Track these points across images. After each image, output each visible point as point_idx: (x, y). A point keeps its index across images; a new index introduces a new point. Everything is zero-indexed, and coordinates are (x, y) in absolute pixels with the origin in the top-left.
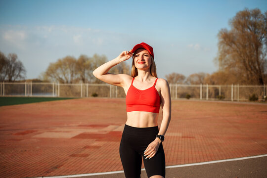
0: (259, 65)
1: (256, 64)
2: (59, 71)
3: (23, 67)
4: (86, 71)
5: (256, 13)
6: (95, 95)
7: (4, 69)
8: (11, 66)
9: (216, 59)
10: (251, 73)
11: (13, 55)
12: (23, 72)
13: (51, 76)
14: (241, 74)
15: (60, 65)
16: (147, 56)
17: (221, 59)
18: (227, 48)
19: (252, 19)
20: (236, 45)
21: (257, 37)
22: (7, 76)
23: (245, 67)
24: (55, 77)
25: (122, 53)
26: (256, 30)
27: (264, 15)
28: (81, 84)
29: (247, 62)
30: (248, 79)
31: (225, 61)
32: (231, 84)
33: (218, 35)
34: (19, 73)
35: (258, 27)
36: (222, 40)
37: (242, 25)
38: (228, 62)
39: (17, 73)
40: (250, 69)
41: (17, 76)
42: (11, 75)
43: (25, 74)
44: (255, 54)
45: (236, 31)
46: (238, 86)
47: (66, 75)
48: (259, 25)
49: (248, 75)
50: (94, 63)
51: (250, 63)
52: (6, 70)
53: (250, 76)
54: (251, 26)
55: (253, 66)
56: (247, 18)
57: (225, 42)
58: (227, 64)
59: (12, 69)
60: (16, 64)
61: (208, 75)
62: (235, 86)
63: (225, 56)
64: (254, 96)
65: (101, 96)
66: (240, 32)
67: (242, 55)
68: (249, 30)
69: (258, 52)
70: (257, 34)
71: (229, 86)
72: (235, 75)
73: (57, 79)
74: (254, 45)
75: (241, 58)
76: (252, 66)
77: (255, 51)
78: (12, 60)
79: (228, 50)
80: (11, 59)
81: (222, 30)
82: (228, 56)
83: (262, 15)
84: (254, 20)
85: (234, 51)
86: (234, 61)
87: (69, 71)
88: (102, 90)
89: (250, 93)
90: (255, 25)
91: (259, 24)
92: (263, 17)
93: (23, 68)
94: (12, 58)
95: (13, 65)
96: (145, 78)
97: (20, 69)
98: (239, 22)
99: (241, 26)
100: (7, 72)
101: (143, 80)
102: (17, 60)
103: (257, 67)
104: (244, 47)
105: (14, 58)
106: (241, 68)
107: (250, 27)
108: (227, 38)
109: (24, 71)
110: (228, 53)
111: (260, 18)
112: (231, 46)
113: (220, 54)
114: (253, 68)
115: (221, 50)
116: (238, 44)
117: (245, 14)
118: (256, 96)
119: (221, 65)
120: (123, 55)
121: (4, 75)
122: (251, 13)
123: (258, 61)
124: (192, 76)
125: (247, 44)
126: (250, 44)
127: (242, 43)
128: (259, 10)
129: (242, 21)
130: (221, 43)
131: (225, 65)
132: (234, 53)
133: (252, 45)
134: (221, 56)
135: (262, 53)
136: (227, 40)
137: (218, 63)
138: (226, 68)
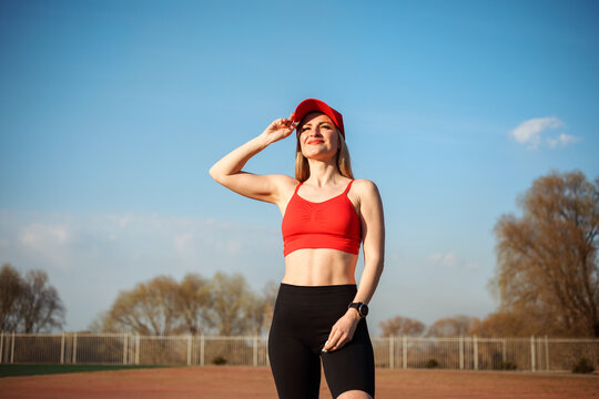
0: (591, 295)
1: (584, 292)
2: (139, 309)
3: (58, 299)
4: (200, 310)
5: (577, 181)
6: (220, 361)
7: (17, 305)
8: (32, 298)
9: (492, 283)
10: (574, 314)
11: (39, 273)
12: (57, 311)
13: (121, 321)
14: (550, 315)
15: (143, 296)
16: (328, 128)
17: (503, 282)
18: (517, 256)
19: (567, 192)
20: (538, 251)
21: (581, 233)
22: (23, 321)
23: (559, 301)
24: (130, 323)
25: (273, 124)
26: (580, 218)
27: (594, 184)
28: (188, 337)
29: (563, 288)
30: (568, 326)
31: (514, 287)
32: (529, 336)
33: (496, 228)
34: (49, 315)
35: (582, 210)
36: (503, 239)
37: (547, 206)
38: (521, 289)
39: (44, 313)
40: (571, 305)
41: (45, 321)
42: (31, 318)
43: (63, 316)
44: (579, 268)
45: (534, 220)
46: (546, 340)
47: (155, 319)
48: (584, 207)
49: (567, 318)
50: (217, 293)
51: (571, 292)
52: (20, 307)
53: (571, 320)
54: (568, 209)
55: (578, 297)
56: (556, 191)
57: (512, 244)
58: (519, 293)
59: (34, 305)
60: (43, 294)
61: (477, 321)
62: (539, 340)
63: (513, 275)
64: (584, 362)
65: (234, 364)
66: (543, 221)
67: (552, 273)
68: (562, 218)
69: (587, 265)
70: (581, 226)
71: (524, 340)
72: (538, 317)
73: (135, 328)
74: (577, 252)
75: (549, 280)
76: (575, 298)
77: (581, 264)
78: (35, 286)
79: (519, 262)
80: (32, 284)
81: (504, 216)
82: (519, 276)
83: (588, 184)
84: (573, 196)
85: (534, 264)
86: (535, 288)
87: (161, 309)
88: (235, 352)
89: (574, 359)
90: (575, 206)
91: (585, 204)
92: (592, 188)
93: (57, 303)
94: (36, 280)
95: (37, 297)
96: (324, 179)
97: (53, 306)
98: (541, 201)
99: (544, 209)
100: (22, 312)
101: (320, 184)
102: (46, 286)
103: (587, 299)
104: (555, 255)
105: (40, 279)
106: (550, 302)
107: (566, 211)
108: (515, 236)
109: (61, 308)
110: (520, 270)
111: (585, 190)
112: (525, 252)
113: (500, 272)
114: (578, 302)
115: (503, 262)
116: (541, 249)
117: (551, 183)
118: (588, 365)
119: (505, 296)
120: (275, 128)
121: (16, 318)
122: (565, 180)
123: (587, 286)
124: (441, 323)
125: (562, 248)
126: (567, 249)
127: (551, 246)
128: (580, 174)
129: (547, 198)
130: (503, 246)
131: (515, 295)
132: (532, 269)
133: (573, 251)
134: (504, 275)
135: (596, 269)
136: (516, 238)
137: (499, 290)
138: (517, 302)
